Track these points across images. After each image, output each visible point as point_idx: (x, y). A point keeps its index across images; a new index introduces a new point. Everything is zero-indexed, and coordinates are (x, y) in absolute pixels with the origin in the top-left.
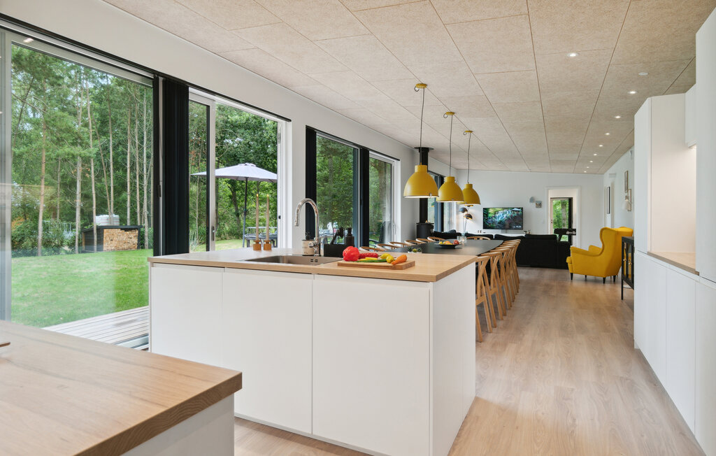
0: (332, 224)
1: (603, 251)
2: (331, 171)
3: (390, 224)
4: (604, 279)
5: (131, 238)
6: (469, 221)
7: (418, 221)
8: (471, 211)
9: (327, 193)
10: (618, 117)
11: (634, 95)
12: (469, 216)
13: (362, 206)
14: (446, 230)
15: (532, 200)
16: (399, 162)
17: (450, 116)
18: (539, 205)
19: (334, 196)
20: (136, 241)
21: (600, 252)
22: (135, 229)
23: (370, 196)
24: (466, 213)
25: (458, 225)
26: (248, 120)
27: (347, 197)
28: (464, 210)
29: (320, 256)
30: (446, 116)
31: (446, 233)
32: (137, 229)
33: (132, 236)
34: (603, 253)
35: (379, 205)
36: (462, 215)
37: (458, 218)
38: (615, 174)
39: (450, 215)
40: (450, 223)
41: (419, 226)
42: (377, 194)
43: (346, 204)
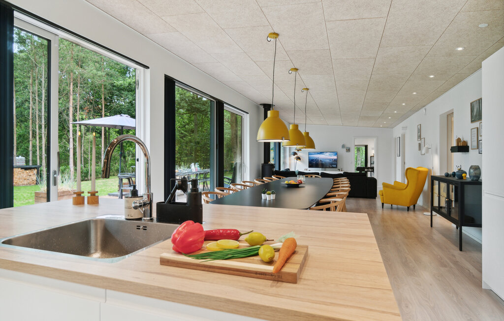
0: (195, 165)
1: (407, 187)
2: (196, 125)
3: (241, 165)
4: (408, 208)
5: (30, 176)
6: (298, 161)
7: (263, 162)
8: (299, 154)
9: (193, 141)
10: (432, 76)
11: (460, 51)
12: (299, 158)
13: (218, 150)
14: (282, 169)
15: (343, 146)
16: (249, 115)
17: (294, 73)
18: (348, 150)
19: (198, 143)
20: (35, 178)
21: (405, 187)
22: (34, 168)
23: (225, 143)
24: (296, 156)
25: (290, 165)
26: (130, 84)
27: (208, 144)
28: (295, 154)
29: (152, 220)
30: (290, 72)
31: (282, 171)
32: (36, 168)
33: (31, 174)
34: (408, 187)
35: (232, 149)
36: (293, 157)
37: (290, 160)
38: (406, 127)
39: (285, 157)
40: (284, 163)
41: (263, 166)
42: (230, 141)
43: (207, 149)
